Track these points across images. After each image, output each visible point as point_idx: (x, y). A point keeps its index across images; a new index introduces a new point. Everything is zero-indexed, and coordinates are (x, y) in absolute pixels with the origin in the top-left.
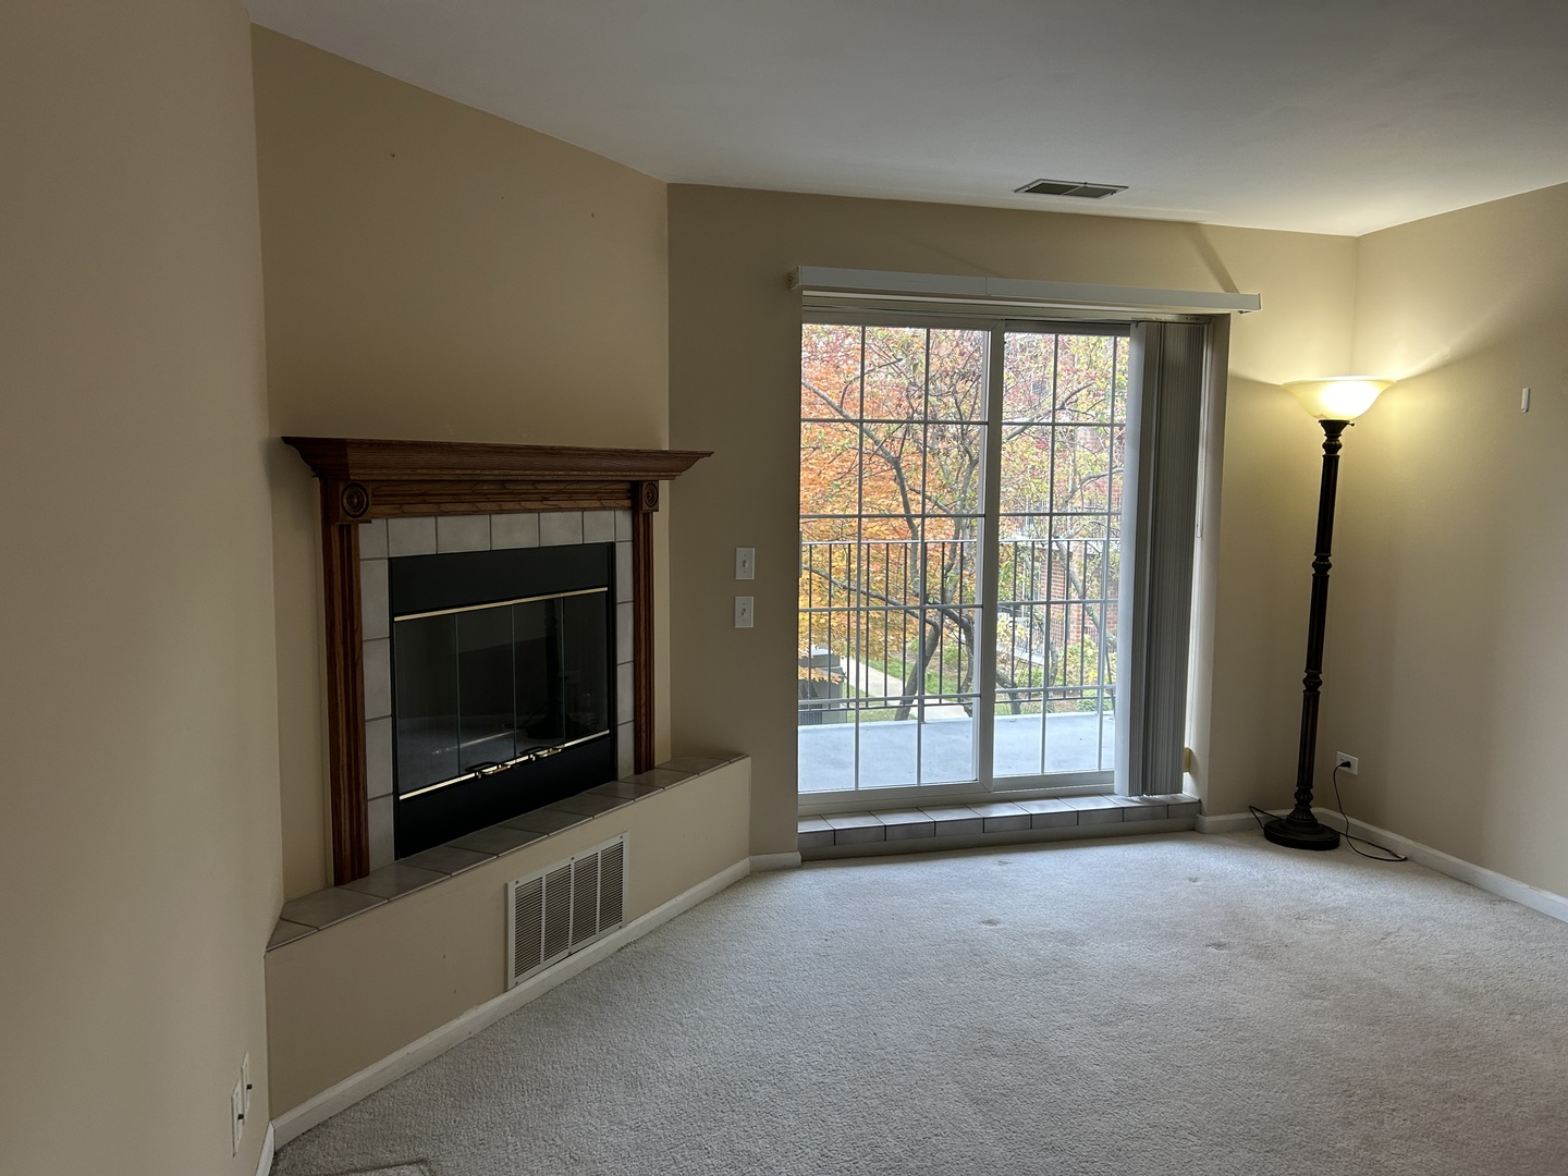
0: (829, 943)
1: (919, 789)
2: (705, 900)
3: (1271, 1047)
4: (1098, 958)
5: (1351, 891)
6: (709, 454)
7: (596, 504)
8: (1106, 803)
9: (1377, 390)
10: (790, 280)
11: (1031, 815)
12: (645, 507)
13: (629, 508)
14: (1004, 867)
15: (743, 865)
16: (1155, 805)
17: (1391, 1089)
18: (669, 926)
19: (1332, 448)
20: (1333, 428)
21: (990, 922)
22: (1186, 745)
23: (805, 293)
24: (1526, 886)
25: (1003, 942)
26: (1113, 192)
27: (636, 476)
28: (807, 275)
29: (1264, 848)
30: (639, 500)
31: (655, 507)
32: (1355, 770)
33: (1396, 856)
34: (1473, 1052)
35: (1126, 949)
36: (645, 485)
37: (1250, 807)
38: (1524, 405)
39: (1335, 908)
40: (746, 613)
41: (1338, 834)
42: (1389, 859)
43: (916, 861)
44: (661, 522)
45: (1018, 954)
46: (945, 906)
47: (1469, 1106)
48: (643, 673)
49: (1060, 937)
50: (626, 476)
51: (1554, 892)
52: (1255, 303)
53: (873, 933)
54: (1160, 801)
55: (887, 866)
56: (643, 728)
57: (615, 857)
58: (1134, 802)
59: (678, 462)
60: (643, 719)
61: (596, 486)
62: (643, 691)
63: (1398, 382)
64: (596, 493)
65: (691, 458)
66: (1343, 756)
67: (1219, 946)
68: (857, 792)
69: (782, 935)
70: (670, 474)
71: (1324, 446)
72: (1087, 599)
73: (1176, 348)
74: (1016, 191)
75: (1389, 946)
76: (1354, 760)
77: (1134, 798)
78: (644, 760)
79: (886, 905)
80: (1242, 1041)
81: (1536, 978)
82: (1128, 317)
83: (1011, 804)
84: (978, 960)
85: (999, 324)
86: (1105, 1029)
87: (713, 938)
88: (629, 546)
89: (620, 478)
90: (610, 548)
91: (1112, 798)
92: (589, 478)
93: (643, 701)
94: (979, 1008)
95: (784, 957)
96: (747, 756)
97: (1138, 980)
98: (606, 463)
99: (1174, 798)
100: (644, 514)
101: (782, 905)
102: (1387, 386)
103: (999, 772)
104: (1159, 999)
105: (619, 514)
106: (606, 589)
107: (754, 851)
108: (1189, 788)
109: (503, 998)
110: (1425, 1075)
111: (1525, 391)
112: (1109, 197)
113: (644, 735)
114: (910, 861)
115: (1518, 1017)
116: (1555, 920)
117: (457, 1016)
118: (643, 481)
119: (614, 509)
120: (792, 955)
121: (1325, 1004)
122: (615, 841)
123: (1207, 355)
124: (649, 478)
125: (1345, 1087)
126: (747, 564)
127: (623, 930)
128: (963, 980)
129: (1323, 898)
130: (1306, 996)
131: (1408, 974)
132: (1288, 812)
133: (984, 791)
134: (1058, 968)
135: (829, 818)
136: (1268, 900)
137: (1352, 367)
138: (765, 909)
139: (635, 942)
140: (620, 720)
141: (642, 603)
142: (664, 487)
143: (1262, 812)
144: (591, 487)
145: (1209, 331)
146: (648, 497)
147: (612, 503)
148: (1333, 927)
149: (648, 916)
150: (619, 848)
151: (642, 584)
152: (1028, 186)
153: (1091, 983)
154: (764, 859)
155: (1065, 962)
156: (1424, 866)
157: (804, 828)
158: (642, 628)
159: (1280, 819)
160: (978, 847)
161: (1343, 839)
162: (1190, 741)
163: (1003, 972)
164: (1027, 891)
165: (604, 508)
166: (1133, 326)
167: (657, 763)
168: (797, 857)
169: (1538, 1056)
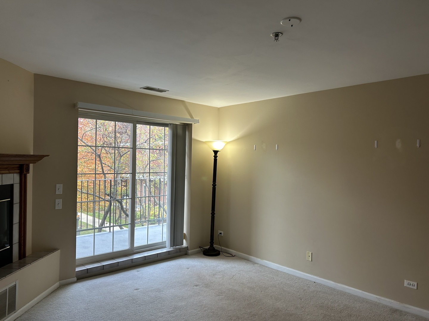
0: (89, 305)
1: (113, 253)
2: (44, 298)
3: (212, 311)
4: (167, 295)
5: (224, 266)
6: (48, 156)
7: (7, 172)
8: (164, 250)
9: (224, 144)
10: (74, 106)
11: (145, 256)
12: (25, 172)
13: (19, 173)
14: (139, 273)
15: (57, 284)
16: (177, 249)
17: (240, 316)
18: (32, 309)
19: (215, 157)
20: (216, 152)
21: (137, 289)
22: (184, 232)
23: (79, 109)
24: (260, 259)
25: (141, 295)
26: (165, 91)
27: (21, 163)
28: (80, 104)
29: (204, 257)
30: (22, 170)
31: (28, 172)
32: (222, 235)
33: (232, 255)
34: (255, 303)
35: (174, 291)
36: (25, 165)
37: (200, 247)
38: (254, 149)
39: (221, 271)
40: (59, 205)
41: (220, 251)
42: (231, 256)
43: (113, 274)
44: (30, 177)
45: (146, 297)
46: (123, 287)
47: (257, 317)
48: (23, 226)
49: (156, 290)
50: (19, 163)
51: (265, 260)
52: (198, 121)
53: (102, 299)
54: (178, 248)
55: (104, 277)
56: (22, 244)
57: (13, 289)
58: (171, 249)
59: (36, 158)
60: (22, 241)
61: (7, 166)
62: (22, 232)
63: (229, 142)
64: (7, 168)
65: (41, 157)
66: (220, 232)
67: (196, 286)
68: (94, 256)
69: (73, 305)
70: (34, 162)
71: (214, 156)
73: (180, 131)
74: (140, 88)
75: (234, 279)
76: (222, 232)
77: (171, 248)
78: (22, 254)
79: (105, 290)
80: (205, 311)
81: (265, 282)
82: (168, 123)
83: (139, 254)
84: (135, 301)
85: (135, 122)
86: (172, 315)
87: (49, 310)
88: (18, 185)
89: (16, 163)
90: (12, 186)
91: (166, 249)
92: (6, 164)
93: (22, 235)
94: (137, 316)
95: (74, 312)
96: (59, 249)
97: (178, 299)
98: (12, 159)
99: (181, 247)
100: (24, 174)
101: (72, 295)
102: (226, 143)
103: (136, 245)
104: (184, 303)
105: (15, 175)
106: (10, 199)
107: (60, 279)
108: (185, 244)
110: (246, 310)
111: (255, 145)
112: (164, 92)
113: (22, 246)
114: (111, 275)
115: (263, 292)
116: (267, 267)
118: (24, 164)
119: (14, 173)
120: (77, 311)
121: (223, 297)
122: (13, 284)
123: (187, 133)
124: (27, 163)
125: (230, 318)
126: (60, 189)
127: (16, 313)
128: (131, 308)
129: (218, 269)
130: (218, 295)
131: (239, 285)
132: (208, 247)
133: (132, 251)
134: (157, 299)
135: (85, 265)
136: (206, 271)
137: (218, 139)
138: (66, 298)
139: (20, 316)
140: (14, 242)
141: (23, 203)
142: (31, 166)
143: (202, 248)
144: (6, 166)
145: (187, 127)
146: (26, 169)
147: (13, 171)
148: (221, 276)
149: (25, 307)
150: (15, 286)
151: (23, 197)
152: (144, 87)
153: (166, 302)
154: (64, 281)
155: (158, 298)
156: (239, 257)
157: (78, 269)
158: (23, 211)
159: (206, 249)
160: (130, 267)
161: (221, 252)
162: (185, 231)
163: (142, 304)
164: (146, 278)
165: (10, 173)
166: (169, 125)
167: (27, 255)
168: (75, 279)
169: (268, 301)
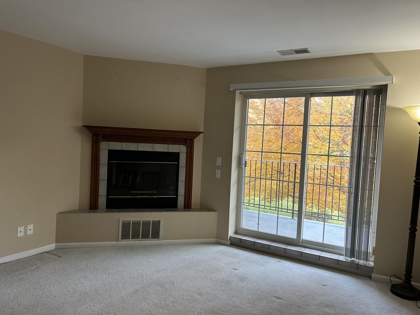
1: (277, 236)
2: (194, 244)
7: (172, 143)
12: (188, 145)
13: (185, 145)
16: (353, 261)
23: (237, 91)
27: (185, 137)
31: (192, 145)
40: (218, 174)
48: (187, 184)
52: (391, 79)
56: (186, 198)
57: (157, 223)
60: (187, 195)
61: (172, 139)
62: (187, 189)
64: (172, 141)
72: (341, 185)
78: (187, 206)
88: (185, 154)
90: (178, 154)
93: (187, 191)
96: (217, 212)
103: (303, 237)
105: (182, 146)
106: (176, 163)
109: (117, 242)
117: (104, 241)
118: (188, 139)
122: (158, 219)
124: (190, 138)
126: (219, 161)
127: (159, 241)
133: (298, 242)
139: (162, 245)
140: (179, 194)
141: (188, 168)
146: (190, 142)
147: (177, 143)
149: (170, 241)
150: (159, 221)
151: (188, 163)
154: (219, 240)
158: (188, 173)
168: (229, 242)
